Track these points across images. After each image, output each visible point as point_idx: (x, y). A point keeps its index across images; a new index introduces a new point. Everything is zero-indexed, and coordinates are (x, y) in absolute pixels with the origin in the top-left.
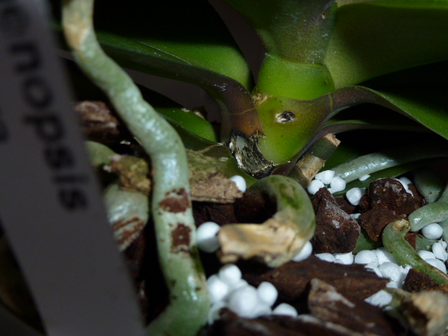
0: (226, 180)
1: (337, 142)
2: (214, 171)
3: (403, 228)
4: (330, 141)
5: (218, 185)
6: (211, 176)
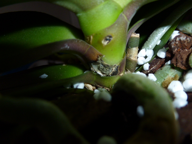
1: (138, 35)
4: (134, 37)
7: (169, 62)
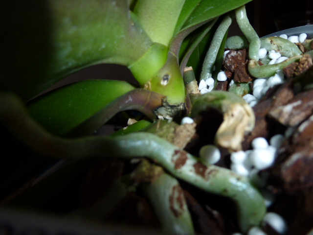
0: (182, 127)
1: (190, 68)
2: (172, 129)
3: (255, 63)
4: (188, 71)
5: (182, 131)
6: (175, 132)
7: (232, 82)
